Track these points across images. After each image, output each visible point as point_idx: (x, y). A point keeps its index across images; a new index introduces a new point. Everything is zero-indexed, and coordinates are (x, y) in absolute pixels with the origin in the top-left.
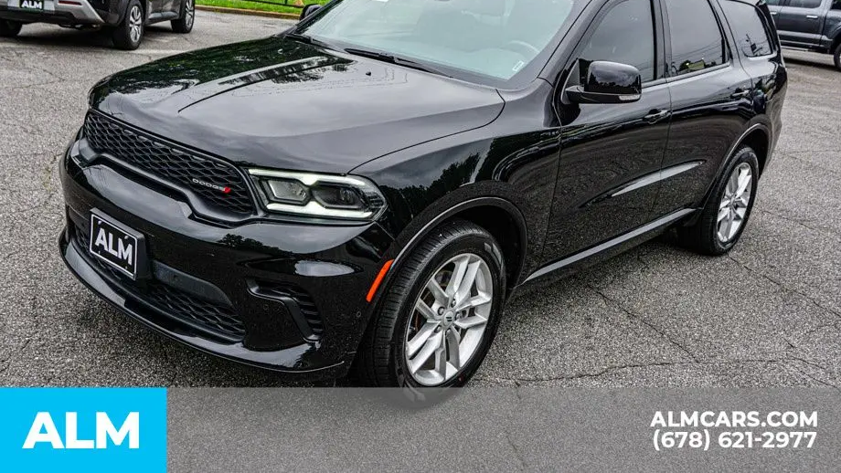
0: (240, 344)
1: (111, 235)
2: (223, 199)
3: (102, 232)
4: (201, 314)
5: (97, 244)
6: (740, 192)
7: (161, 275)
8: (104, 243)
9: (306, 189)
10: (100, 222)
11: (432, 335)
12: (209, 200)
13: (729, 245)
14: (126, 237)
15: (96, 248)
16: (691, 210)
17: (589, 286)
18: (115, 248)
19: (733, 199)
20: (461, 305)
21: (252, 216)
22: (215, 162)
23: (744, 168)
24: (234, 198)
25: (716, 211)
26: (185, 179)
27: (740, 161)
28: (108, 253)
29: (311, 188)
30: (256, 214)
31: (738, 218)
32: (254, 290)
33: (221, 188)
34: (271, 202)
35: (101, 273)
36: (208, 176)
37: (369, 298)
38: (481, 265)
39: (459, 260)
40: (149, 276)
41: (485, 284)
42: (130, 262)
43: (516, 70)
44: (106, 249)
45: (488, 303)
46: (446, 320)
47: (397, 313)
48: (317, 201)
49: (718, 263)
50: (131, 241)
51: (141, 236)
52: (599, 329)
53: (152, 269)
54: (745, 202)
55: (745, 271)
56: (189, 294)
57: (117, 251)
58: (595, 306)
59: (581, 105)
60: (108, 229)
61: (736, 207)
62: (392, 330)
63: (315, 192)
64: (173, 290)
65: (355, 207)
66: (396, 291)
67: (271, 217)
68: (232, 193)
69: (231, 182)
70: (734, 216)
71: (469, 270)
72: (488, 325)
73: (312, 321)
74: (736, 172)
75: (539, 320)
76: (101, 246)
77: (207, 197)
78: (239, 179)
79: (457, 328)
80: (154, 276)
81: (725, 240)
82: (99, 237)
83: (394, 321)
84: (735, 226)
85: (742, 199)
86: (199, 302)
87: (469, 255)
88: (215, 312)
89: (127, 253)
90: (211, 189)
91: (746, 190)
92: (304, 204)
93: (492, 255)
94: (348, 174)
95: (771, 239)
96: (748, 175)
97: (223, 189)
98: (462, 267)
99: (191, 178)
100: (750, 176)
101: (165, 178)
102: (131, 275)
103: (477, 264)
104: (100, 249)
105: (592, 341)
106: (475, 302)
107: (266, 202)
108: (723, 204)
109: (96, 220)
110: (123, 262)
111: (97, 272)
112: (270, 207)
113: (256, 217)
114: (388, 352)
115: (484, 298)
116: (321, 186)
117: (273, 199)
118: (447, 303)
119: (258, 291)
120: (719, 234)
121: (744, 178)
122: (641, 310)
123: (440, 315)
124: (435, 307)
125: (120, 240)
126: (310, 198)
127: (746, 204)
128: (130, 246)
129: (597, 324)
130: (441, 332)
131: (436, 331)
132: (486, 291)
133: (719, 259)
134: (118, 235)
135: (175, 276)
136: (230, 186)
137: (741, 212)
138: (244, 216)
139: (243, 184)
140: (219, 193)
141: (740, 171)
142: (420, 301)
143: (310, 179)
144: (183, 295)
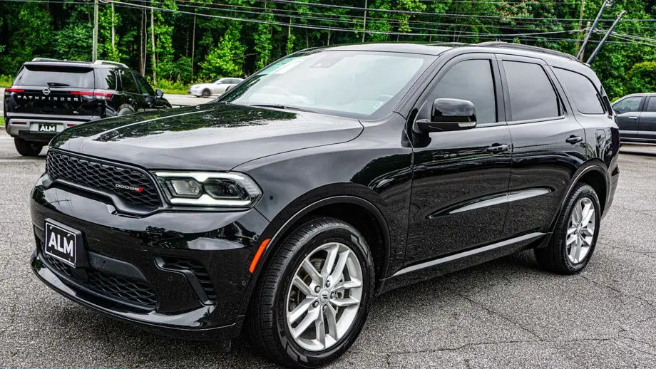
0: (154, 312)
1: (59, 236)
2: (137, 197)
3: (53, 234)
4: (125, 292)
5: (50, 245)
6: (585, 223)
7: (96, 264)
8: (54, 243)
9: (199, 185)
10: (51, 228)
11: (310, 308)
12: (127, 200)
13: (580, 266)
14: (69, 235)
15: (49, 249)
16: (541, 234)
17: (460, 295)
18: (62, 246)
19: (579, 228)
20: (336, 286)
21: (160, 208)
22: (132, 170)
23: (586, 203)
24: (146, 196)
25: (564, 237)
26: (110, 186)
27: (581, 195)
28: (57, 251)
29: (203, 184)
30: (162, 206)
31: (585, 244)
32: (161, 265)
33: (135, 189)
34: (173, 197)
35: (58, 274)
36: (127, 181)
37: (252, 269)
38: (350, 255)
39: (330, 247)
40: (87, 265)
41: (355, 270)
42: (72, 255)
43: (376, 108)
44: (56, 248)
45: (358, 287)
46: (322, 297)
47: (276, 284)
48: (208, 194)
49: (570, 279)
50: (71, 238)
51: (78, 232)
52: (464, 321)
53: (89, 259)
54: (591, 231)
55: (592, 284)
56: (115, 276)
57: (63, 248)
58: (462, 306)
59: (431, 134)
60: (57, 231)
61: (584, 236)
62: (273, 299)
63: (206, 187)
64: (104, 274)
65: (238, 197)
66: (275, 267)
67: (174, 208)
68: (143, 192)
69: (143, 184)
70: (581, 242)
71: (340, 258)
72: (361, 306)
73: (206, 289)
74: (578, 205)
75: (413, 315)
76: (53, 246)
77: (126, 197)
78: (148, 181)
79: (334, 306)
80: (90, 264)
81: (576, 262)
82: (51, 240)
83: (275, 291)
84: (584, 251)
85: (588, 229)
86: (124, 282)
87: (338, 244)
88: (135, 288)
89: (69, 248)
90: (129, 190)
91: (590, 222)
92: (197, 198)
93: (358, 245)
94: (231, 171)
95: (618, 264)
96: (591, 208)
97: (137, 189)
98: (333, 254)
99: (115, 184)
100: (593, 210)
101: (98, 188)
102: (72, 265)
103: (347, 253)
104: (52, 249)
105: (456, 328)
106: (347, 285)
107: (169, 197)
108: (569, 231)
109: (49, 226)
110: (66, 256)
111: (54, 273)
112: (174, 201)
113: (162, 208)
114: (271, 316)
115: (356, 282)
116: (212, 182)
117: (175, 195)
118: (322, 284)
119: (164, 266)
120: (570, 257)
121: (588, 212)
122: (501, 309)
123: (317, 292)
124: (313, 285)
125: (65, 239)
126: (203, 192)
127: (592, 233)
128: (72, 242)
129: (461, 318)
130: (319, 306)
131: (314, 305)
132: (357, 277)
133: (571, 277)
134: (63, 234)
135: (104, 262)
136: (142, 186)
137: (589, 240)
138: (153, 209)
139: (152, 184)
140: (134, 193)
141: (583, 206)
142: (296, 276)
143: (202, 177)
144: (111, 278)
